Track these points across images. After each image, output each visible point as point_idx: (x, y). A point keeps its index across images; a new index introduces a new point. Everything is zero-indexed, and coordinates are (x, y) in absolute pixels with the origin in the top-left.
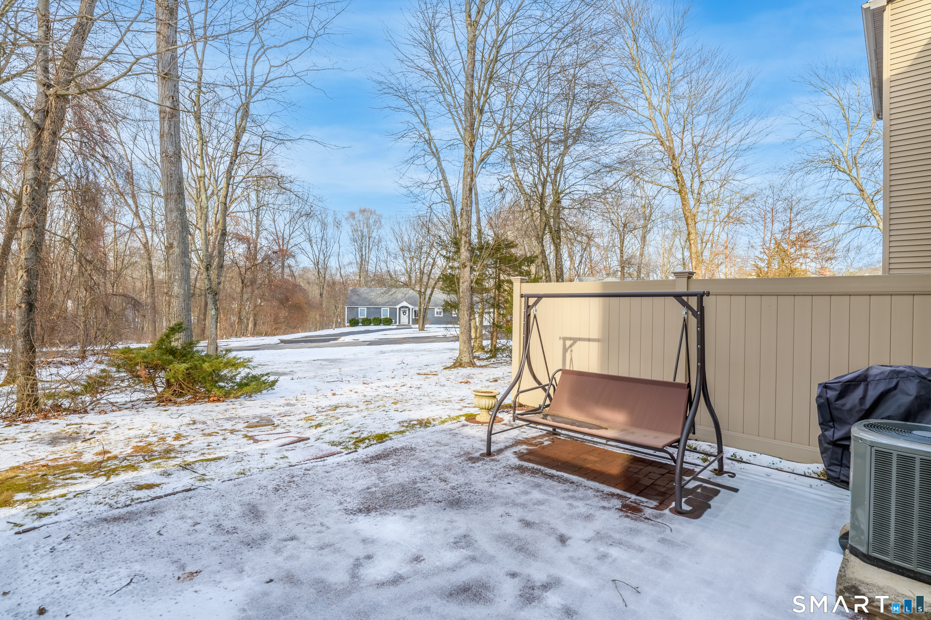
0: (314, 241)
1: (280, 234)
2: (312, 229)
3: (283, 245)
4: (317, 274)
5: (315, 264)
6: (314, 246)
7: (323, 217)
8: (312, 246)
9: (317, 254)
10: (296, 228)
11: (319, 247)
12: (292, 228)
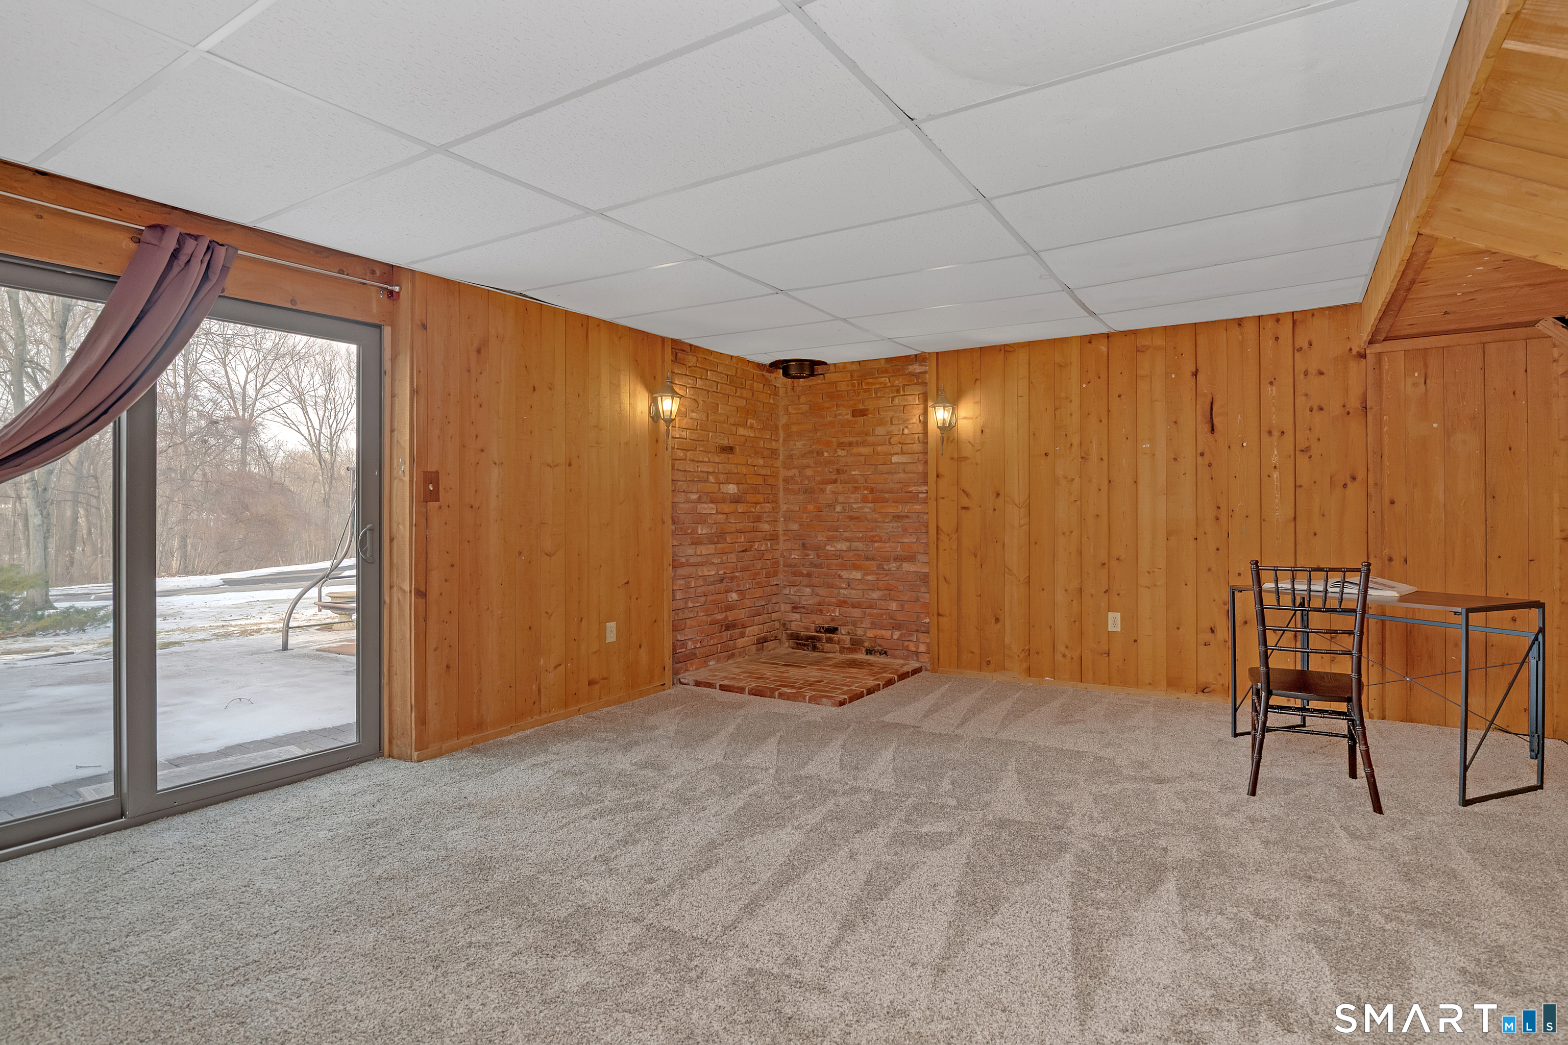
0: (310, 402)
1: (237, 389)
2: (306, 380)
3: (244, 410)
4: (317, 461)
5: (312, 445)
6: (310, 411)
7: (327, 358)
8: (306, 413)
9: (317, 426)
10: (270, 376)
11: (321, 413)
12: (260, 379)
